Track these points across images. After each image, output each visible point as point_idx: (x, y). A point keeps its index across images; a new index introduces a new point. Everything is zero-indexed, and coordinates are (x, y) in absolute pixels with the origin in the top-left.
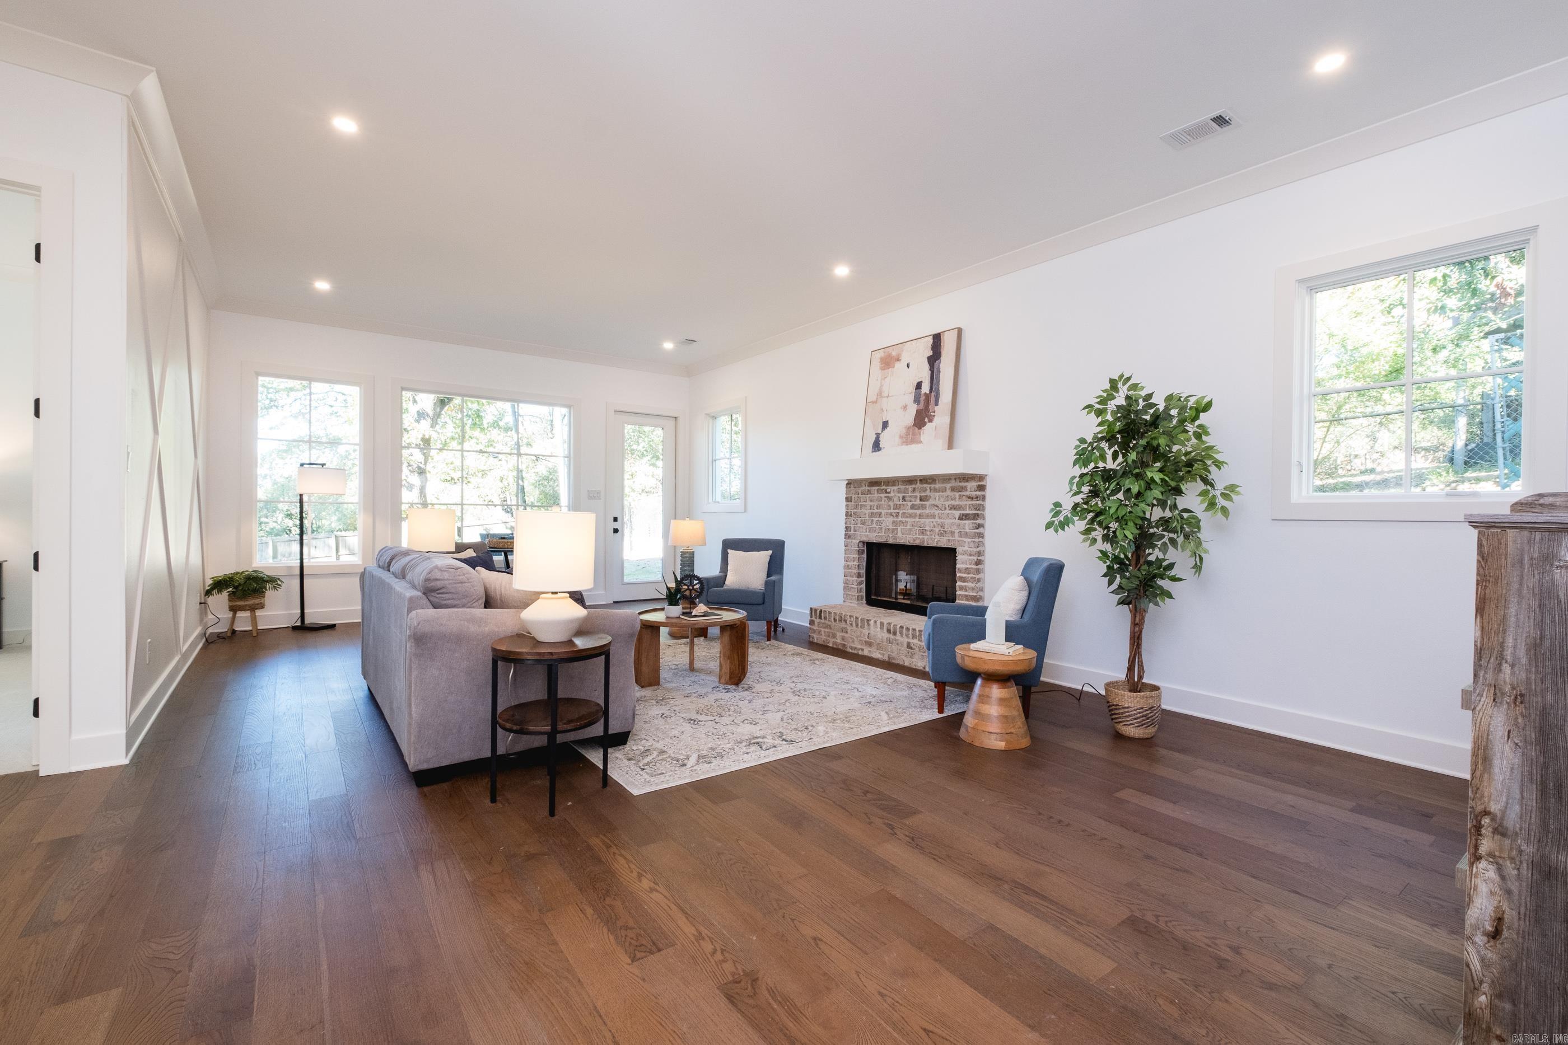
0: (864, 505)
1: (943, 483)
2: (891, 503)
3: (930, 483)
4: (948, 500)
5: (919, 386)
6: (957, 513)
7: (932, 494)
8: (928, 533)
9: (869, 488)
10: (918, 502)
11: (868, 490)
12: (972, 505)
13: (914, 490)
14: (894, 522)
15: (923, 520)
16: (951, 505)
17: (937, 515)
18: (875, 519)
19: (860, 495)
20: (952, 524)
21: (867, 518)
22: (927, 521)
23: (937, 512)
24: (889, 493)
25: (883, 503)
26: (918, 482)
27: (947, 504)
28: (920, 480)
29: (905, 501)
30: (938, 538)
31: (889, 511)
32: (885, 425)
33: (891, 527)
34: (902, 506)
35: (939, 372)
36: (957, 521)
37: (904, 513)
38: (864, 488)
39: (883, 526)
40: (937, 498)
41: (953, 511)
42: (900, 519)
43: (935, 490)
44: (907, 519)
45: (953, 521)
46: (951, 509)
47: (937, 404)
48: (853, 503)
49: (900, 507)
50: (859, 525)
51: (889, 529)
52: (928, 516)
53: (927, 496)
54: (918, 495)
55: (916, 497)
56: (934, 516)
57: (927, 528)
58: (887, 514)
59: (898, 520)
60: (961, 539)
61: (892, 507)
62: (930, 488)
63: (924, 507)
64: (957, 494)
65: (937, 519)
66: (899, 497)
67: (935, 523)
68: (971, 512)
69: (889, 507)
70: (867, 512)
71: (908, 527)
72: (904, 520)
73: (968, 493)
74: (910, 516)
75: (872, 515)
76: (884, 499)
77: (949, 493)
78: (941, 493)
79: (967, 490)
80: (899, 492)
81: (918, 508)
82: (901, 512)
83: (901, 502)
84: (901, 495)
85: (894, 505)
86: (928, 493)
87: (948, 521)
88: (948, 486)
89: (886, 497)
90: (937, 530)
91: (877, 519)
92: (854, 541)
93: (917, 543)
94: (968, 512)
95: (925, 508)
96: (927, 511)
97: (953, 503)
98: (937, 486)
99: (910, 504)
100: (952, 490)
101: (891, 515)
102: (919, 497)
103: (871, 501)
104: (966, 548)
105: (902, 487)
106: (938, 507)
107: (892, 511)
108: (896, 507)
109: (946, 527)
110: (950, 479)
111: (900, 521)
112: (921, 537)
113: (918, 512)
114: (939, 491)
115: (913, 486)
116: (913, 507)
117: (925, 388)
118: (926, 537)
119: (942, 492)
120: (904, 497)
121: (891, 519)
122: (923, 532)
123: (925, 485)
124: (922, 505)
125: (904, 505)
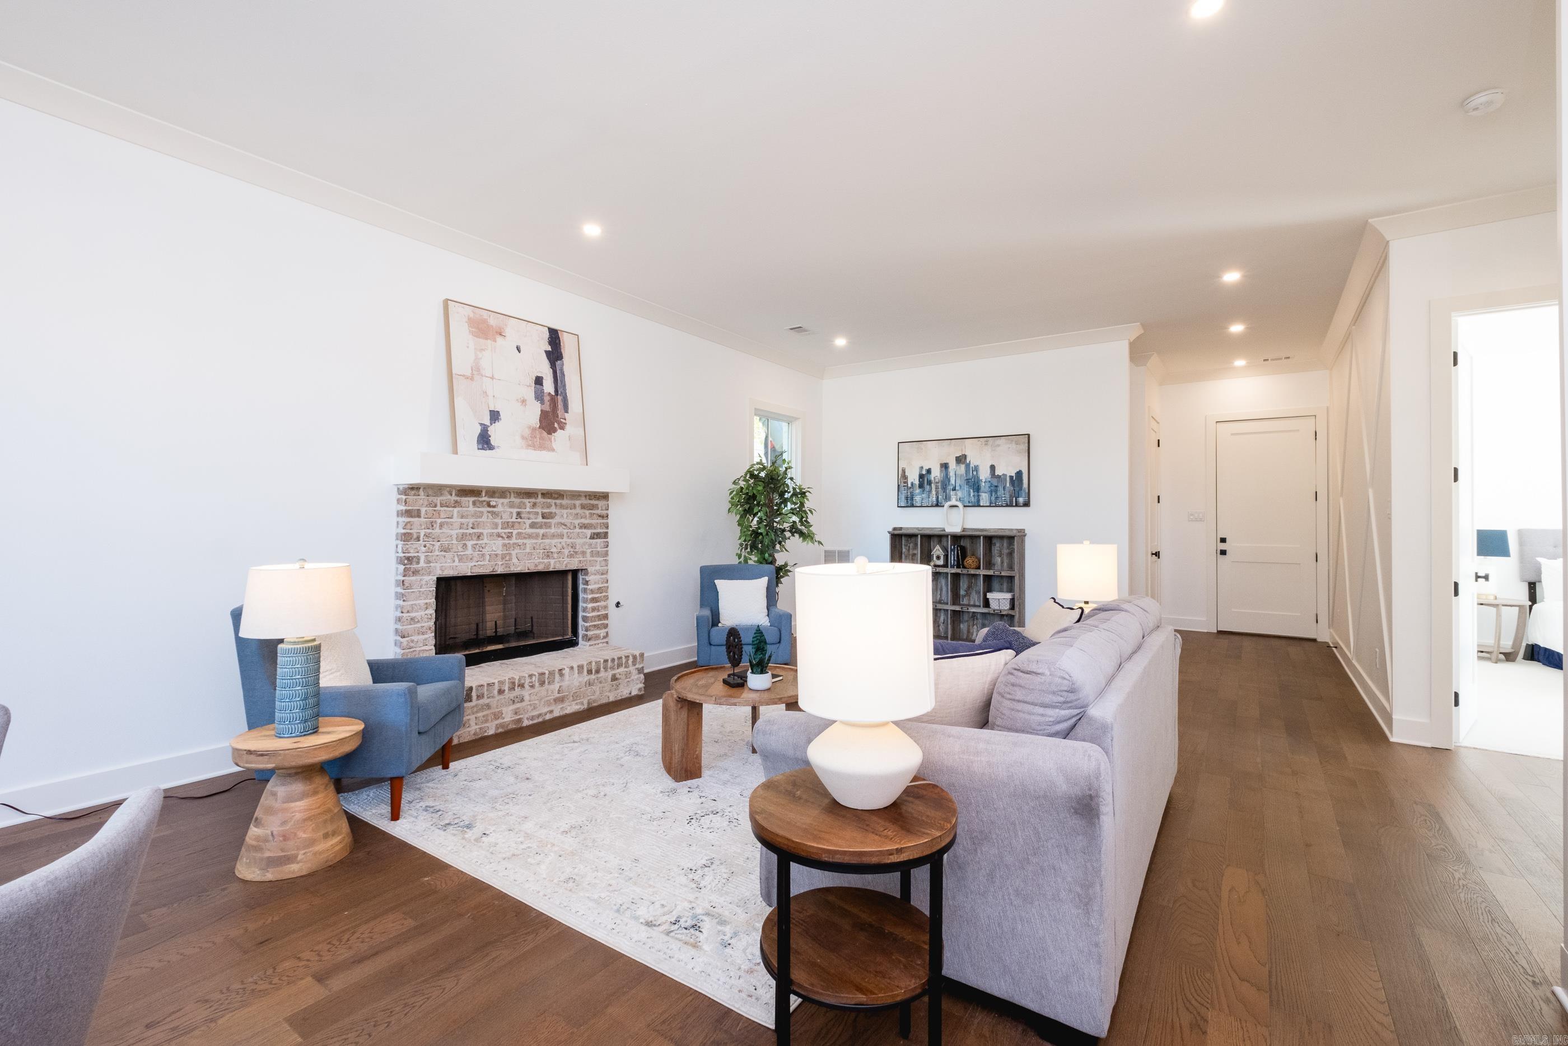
0: (447, 523)
1: (572, 499)
2: (499, 521)
3: (557, 498)
4: (577, 518)
5: (539, 381)
6: (589, 532)
7: (558, 511)
8: (555, 555)
9: (458, 499)
10: (540, 519)
11: (456, 502)
12: (603, 523)
13: (534, 505)
14: (505, 545)
15: (547, 541)
16: (582, 523)
17: (565, 535)
18: (470, 544)
19: (438, 508)
20: (584, 544)
21: (454, 542)
22: (554, 541)
23: (565, 531)
24: (494, 507)
25: (484, 519)
26: (540, 496)
27: (577, 522)
28: (542, 494)
29: (521, 518)
30: (567, 560)
31: (495, 531)
32: (495, 416)
33: (499, 552)
34: (517, 524)
35: (563, 375)
36: (588, 540)
37: (519, 534)
38: (449, 497)
39: (486, 551)
40: (565, 516)
41: (584, 530)
42: (514, 540)
43: (562, 507)
44: (525, 541)
45: (584, 540)
46: (581, 528)
47: (566, 411)
48: (422, 519)
49: (513, 526)
50: (437, 553)
51: (496, 555)
52: (553, 536)
53: (551, 513)
54: (539, 510)
55: (537, 513)
56: (561, 536)
57: (554, 550)
58: (492, 535)
59: (511, 542)
60: (593, 559)
61: (500, 526)
62: (555, 504)
63: (548, 526)
64: (587, 512)
65: (565, 539)
66: (511, 513)
67: (564, 544)
68: (602, 531)
69: (496, 526)
70: (454, 533)
71: (528, 550)
72: (520, 541)
73: (599, 512)
74: (530, 536)
75: (463, 537)
76: (485, 515)
77: (578, 510)
78: (569, 511)
79: (598, 509)
80: (512, 505)
81: (541, 527)
82: (515, 532)
83: (514, 519)
84: (515, 511)
85: (503, 523)
86: (553, 510)
87: (579, 541)
88: (578, 503)
89: (488, 512)
90: (566, 552)
91: (475, 542)
92: (426, 578)
93: (541, 568)
94: (599, 530)
95: (550, 527)
96: (553, 530)
97: (583, 521)
98: (565, 502)
99: (528, 522)
100: (582, 508)
101: (499, 535)
102: (540, 514)
103: (462, 517)
104: (598, 568)
105: (517, 501)
106: (566, 525)
107: (500, 530)
108: (506, 525)
109: (577, 548)
110: (580, 496)
111: (514, 544)
112: (546, 561)
113: (541, 531)
114: (567, 508)
115: (533, 500)
116: (533, 526)
117: (548, 387)
118: (552, 561)
119: (571, 509)
120: (519, 514)
121: (500, 542)
122: (548, 555)
123: (549, 501)
124: (545, 523)
125: (519, 523)
